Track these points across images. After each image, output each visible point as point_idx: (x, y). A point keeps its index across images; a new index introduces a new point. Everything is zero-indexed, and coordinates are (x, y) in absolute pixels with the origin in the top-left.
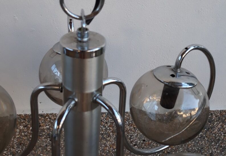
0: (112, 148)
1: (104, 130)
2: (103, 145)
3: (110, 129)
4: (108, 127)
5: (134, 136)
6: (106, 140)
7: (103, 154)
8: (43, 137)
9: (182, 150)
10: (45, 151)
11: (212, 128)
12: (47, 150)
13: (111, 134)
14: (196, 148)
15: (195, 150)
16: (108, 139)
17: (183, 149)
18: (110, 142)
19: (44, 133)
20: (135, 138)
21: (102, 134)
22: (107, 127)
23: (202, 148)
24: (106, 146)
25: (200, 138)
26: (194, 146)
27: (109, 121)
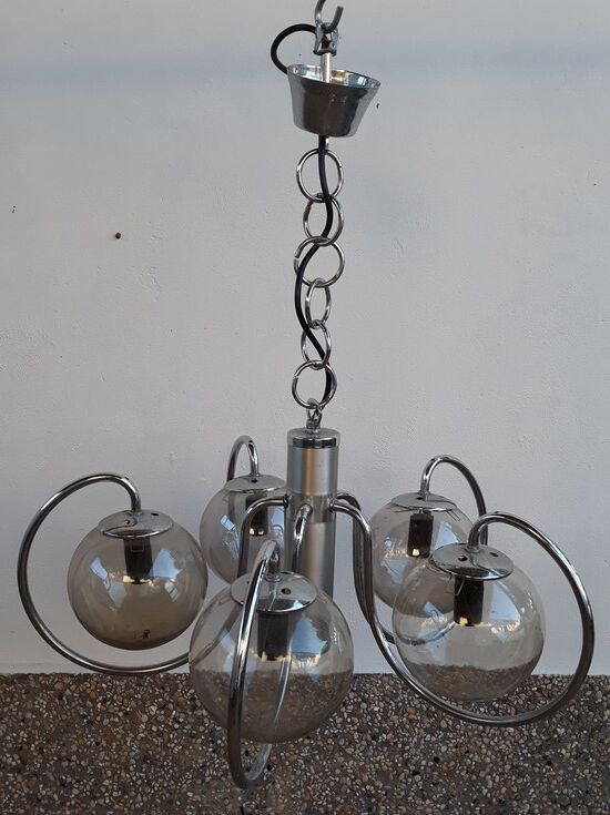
0: (358, 781)
1: (339, 726)
2: (338, 771)
3: (353, 723)
4: (350, 715)
5: (412, 745)
6: (346, 756)
7: (338, 799)
8: (199, 741)
9: (534, 796)
10: (199, 782)
11: (599, 728)
12: (203, 781)
13: (356, 736)
14: (571, 791)
15: (571, 799)
16: (350, 751)
17: (538, 792)
18: (355, 760)
19: (202, 729)
20: (413, 751)
21: (335, 736)
22: (345, 715)
23: (587, 792)
24: (345, 774)
25: (576, 758)
26: (565, 783)
27: (350, 700)
